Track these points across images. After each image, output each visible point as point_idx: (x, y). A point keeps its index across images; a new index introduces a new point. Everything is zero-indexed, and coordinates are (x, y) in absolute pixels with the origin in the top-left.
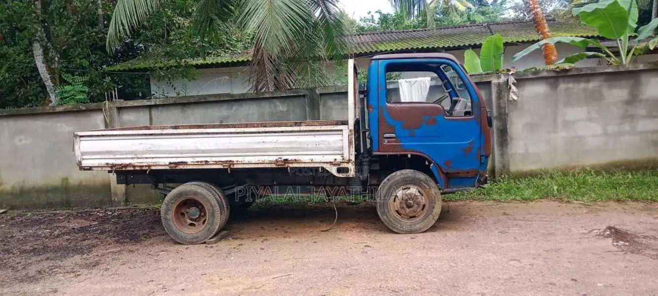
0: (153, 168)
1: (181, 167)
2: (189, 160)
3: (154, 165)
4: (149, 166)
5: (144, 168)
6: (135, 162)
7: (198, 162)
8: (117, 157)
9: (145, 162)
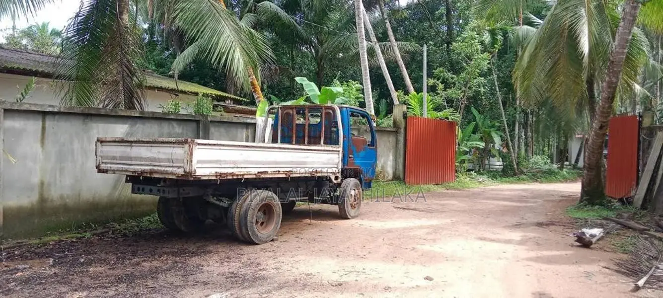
0: (246, 177)
1: (263, 176)
2: (269, 170)
3: (247, 175)
4: (243, 175)
5: (239, 177)
6: (235, 171)
7: (274, 171)
8: (223, 166)
9: (243, 171)
